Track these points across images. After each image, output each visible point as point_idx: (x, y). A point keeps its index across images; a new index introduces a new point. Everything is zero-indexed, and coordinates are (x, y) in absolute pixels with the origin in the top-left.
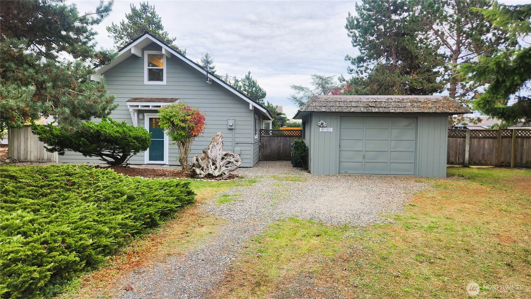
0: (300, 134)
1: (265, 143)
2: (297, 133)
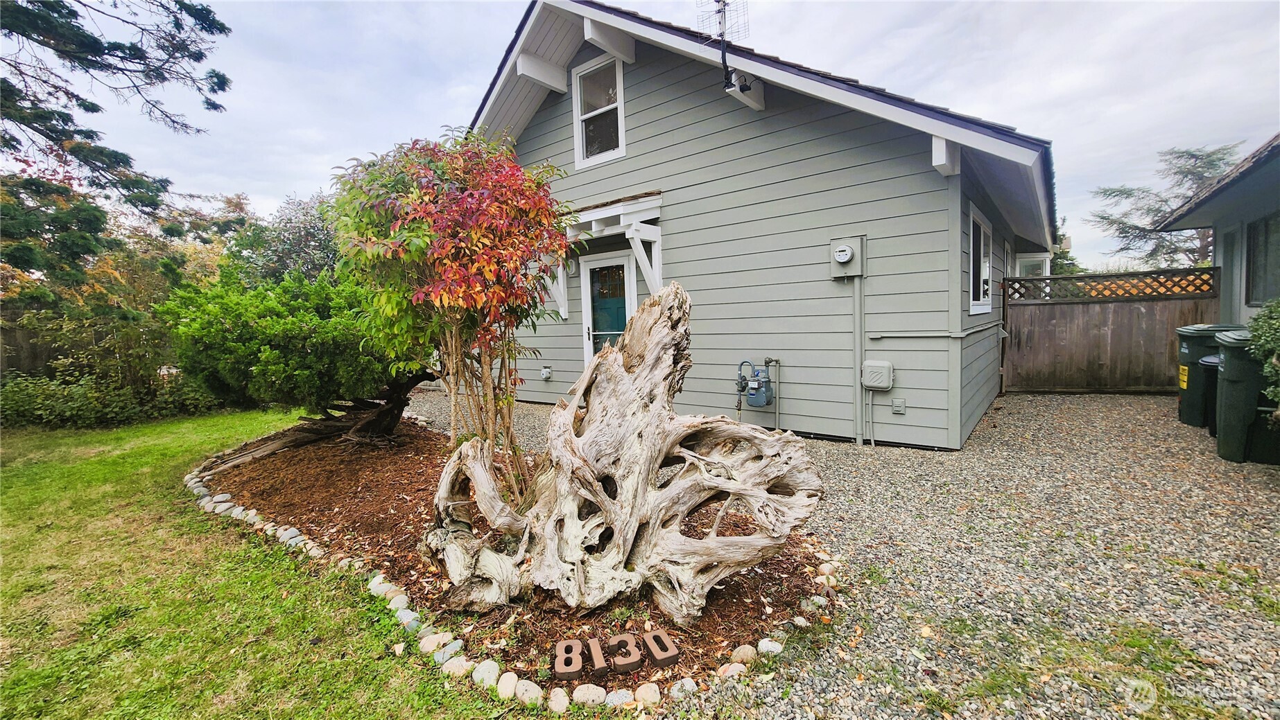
0: (1205, 288)
1: (1025, 330)
2: (1191, 283)
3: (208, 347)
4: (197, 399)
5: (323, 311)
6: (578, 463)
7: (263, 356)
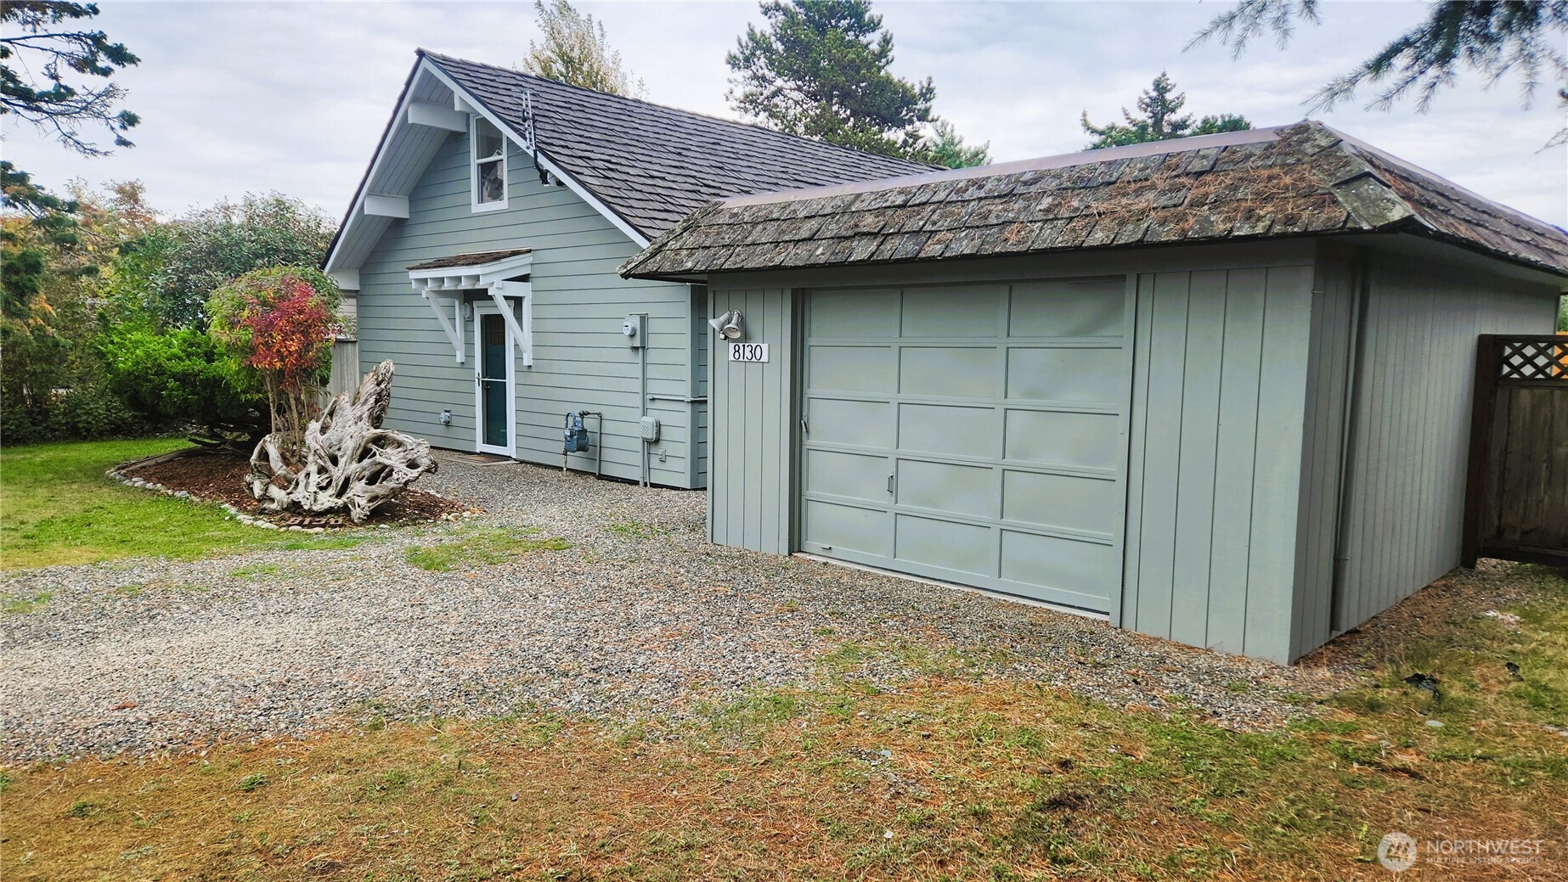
3: (137, 377)
4: (90, 423)
5: (210, 357)
6: (318, 447)
7: (169, 385)
